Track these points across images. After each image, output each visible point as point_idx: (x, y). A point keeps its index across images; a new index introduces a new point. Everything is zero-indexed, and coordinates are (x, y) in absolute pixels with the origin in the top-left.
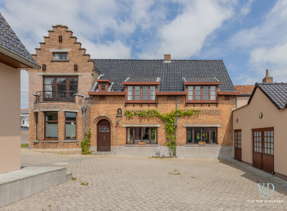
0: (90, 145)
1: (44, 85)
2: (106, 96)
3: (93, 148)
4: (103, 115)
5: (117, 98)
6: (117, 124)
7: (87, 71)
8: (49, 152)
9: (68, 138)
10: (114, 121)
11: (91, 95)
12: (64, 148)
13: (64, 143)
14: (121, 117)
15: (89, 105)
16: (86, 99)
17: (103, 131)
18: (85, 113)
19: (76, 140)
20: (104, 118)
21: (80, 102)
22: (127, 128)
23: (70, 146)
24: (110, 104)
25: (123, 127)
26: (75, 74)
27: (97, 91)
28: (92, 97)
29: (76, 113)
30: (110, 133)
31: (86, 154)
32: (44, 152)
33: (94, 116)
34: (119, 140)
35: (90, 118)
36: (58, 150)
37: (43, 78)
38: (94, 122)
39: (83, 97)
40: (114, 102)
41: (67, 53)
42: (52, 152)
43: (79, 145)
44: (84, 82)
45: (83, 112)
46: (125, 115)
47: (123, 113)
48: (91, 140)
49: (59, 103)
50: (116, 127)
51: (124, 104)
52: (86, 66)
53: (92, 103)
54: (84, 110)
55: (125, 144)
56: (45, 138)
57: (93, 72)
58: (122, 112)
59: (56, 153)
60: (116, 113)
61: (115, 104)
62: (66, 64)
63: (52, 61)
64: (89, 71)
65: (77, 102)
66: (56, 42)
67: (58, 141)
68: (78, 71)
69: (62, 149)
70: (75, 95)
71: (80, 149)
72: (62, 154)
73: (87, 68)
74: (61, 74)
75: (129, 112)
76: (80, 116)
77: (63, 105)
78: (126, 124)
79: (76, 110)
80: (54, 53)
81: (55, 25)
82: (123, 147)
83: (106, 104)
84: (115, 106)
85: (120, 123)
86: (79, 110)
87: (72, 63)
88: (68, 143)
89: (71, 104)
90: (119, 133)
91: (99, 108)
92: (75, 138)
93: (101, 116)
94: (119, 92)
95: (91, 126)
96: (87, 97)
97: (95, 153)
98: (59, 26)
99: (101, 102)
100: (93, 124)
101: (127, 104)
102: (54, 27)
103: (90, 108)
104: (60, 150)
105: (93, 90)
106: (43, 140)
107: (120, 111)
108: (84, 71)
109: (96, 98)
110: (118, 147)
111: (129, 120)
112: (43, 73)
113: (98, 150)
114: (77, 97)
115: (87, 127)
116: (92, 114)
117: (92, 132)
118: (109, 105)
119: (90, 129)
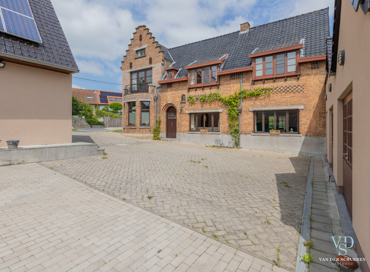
0: (160, 131)
1: (131, 80)
2: (172, 83)
3: (163, 134)
4: (170, 102)
5: (182, 84)
6: (181, 110)
7: (159, 61)
8: (130, 136)
9: (144, 124)
10: (178, 108)
11: (160, 84)
12: (140, 133)
13: (140, 128)
14: (185, 103)
15: (160, 93)
16: (158, 88)
17: (171, 118)
18: (156, 101)
19: (149, 126)
20: (171, 106)
21: (153, 91)
22: (190, 114)
23: (144, 132)
24: (175, 90)
25: (187, 113)
26: (150, 66)
27: (166, 79)
28: (161, 85)
29: (149, 101)
30: (176, 120)
31: (156, 139)
32: (127, 136)
33: (163, 104)
34: (183, 127)
35: (160, 106)
36: (135, 135)
37: (130, 75)
38: (163, 109)
39: (155, 86)
40: (178, 88)
41: (144, 49)
42: (131, 136)
43: (151, 131)
44: (156, 72)
45: (155, 100)
46: (188, 100)
47: (186, 100)
48: (161, 127)
49: (136, 94)
50: (181, 113)
51: (187, 89)
52: (158, 57)
53: (161, 92)
54: (155, 99)
55: (188, 131)
56: (129, 125)
57: (163, 62)
58: (186, 98)
59: (134, 137)
60: (180, 99)
61: (179, 90)
62: (144, 59)
63: (136, 59)
64: (160, 62)
65: (150, 92)
66: (138, 41)
67: (135, 127)
68: (152, 63)
69: (138, 134)
70: (149, 86)
71: (153, 135)
72: (138, 138)
73: (158, 59)
74: (141, 68)
75: (191, 98)
76: (152, 105)
77: (139, 96)
78: (189, 110)
79: (149, 99)
80: (137, 51)
81: (137, 27)
82: (186, 134)
83: (172, 92)
84: (179, 92)
85: (184, 109)
86: (151, 98)
87: (148, 57)
88: (143, 129)
89: (145, 94)
90: (183, 120)
91: (167, 96)
92: (149, 125)
93: (168, 104)
94: (183, 78)
95: (161, 113)
96: (158, 86)
97: (163, 139)
98: (139, 27)
99: (169, 90)
100: (163, 112)
101: (190, 89)
102: (136, 29)
103: (160, 96)
104: (136, 135)
105: (163, 79)
106: (127, 126)
107: (184, 97)
108: (156, 63)
109: (164, 86)
110: (182, 134)
111: (191, 106)
112: (130, 70)
113: (167, 136)
114: (150, 87)
115: (158, 115)
116: (161, 102)
117: (162, 119)
118: (174, 92)
119: (160, 116)
